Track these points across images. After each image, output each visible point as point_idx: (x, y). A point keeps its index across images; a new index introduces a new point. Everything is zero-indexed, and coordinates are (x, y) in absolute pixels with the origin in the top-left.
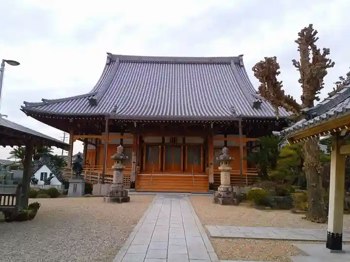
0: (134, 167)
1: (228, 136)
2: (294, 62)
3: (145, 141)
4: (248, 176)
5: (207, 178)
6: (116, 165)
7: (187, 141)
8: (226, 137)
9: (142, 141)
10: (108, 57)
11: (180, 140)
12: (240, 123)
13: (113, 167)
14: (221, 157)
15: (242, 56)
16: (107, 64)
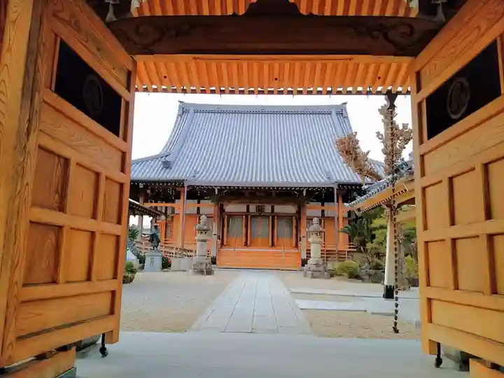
0: (215, 241)
1: (326, 204)
2: (378, 133)
3: (226, 210)
4: (348, 252)
5: (300, 254)
6: (199, 236)
7: (276, 211)
8: (323, 205)
9: (222, 210)
10: (179, 107)
11: (268, 209)
12: (335, 190)
13: (196, 238)
14: (311, 228)
15: (345, 103)
16: (179, 115)
